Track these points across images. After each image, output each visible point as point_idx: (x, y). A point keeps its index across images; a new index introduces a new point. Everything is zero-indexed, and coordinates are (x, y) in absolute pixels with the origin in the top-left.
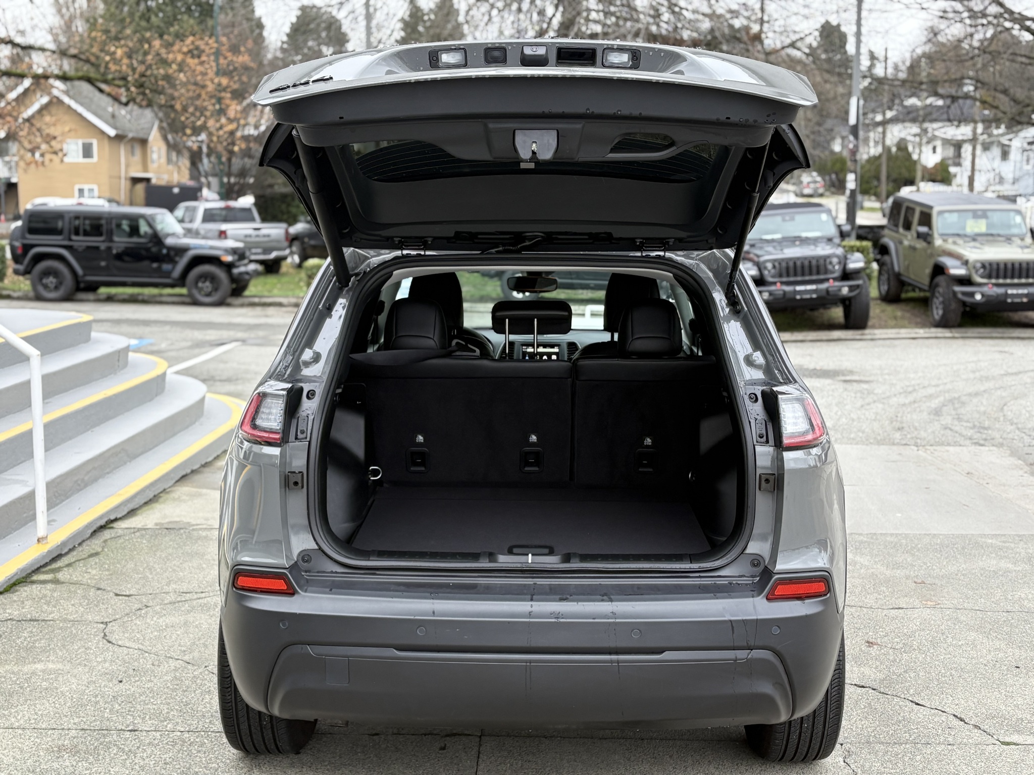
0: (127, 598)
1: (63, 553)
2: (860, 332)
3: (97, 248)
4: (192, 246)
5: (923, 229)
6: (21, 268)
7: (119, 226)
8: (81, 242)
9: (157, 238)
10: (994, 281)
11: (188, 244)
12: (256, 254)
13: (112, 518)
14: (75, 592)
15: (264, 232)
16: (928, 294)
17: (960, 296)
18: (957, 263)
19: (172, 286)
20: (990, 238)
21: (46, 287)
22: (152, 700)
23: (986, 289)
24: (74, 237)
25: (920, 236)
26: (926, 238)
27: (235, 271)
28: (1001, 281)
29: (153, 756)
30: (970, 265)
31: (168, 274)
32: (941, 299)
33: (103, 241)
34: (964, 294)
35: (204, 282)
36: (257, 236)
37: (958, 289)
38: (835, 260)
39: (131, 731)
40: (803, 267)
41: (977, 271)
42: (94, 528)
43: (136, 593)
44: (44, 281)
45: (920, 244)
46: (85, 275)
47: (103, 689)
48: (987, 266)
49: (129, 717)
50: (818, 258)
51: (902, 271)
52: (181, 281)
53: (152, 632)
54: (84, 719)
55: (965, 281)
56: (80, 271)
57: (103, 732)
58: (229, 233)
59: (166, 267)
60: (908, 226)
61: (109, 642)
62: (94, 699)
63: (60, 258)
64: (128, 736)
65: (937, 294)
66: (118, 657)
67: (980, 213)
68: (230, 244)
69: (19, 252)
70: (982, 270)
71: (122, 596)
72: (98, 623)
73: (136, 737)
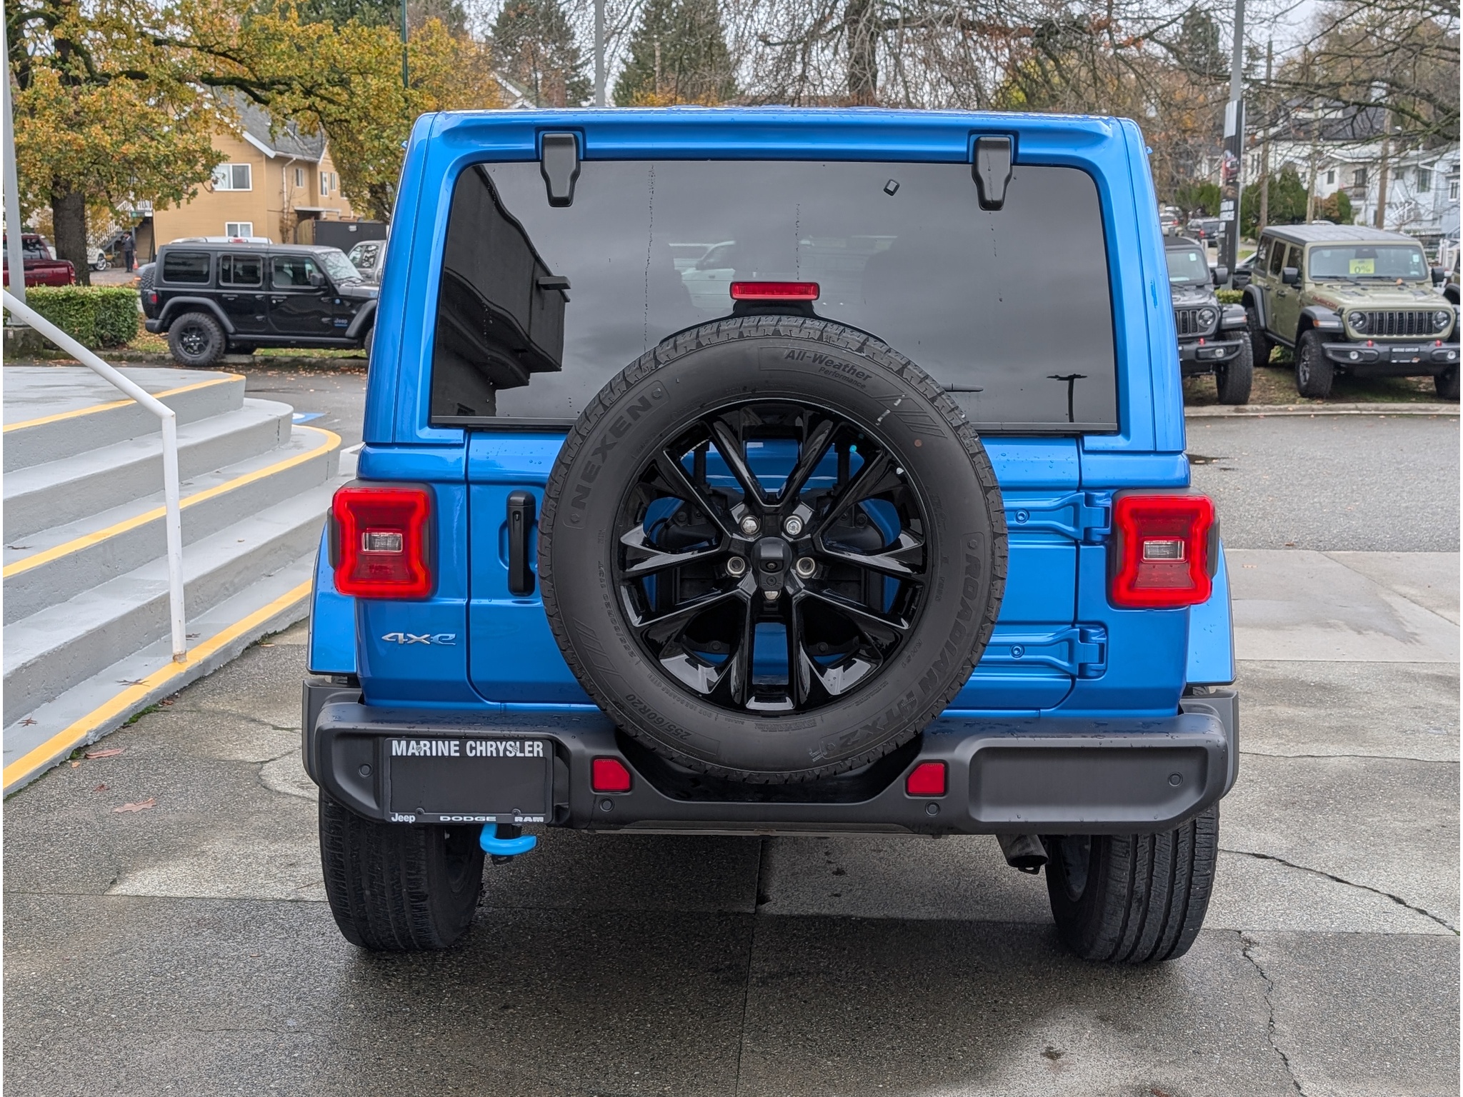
0: (288, 732)
1: (207, 675)
3: (251, 298)
5: (1292, 271)
6: (157, 323)
7: (279, 269)
9: (328, 286)
10: (1375, 336)
11: (364, 293)
13: (271, 631)
14: (222, 724)
17: (1331, 355)
18: (1329, 313)
19: (347, 346)
20: (1378, 282)
21: (187, 347)
23: (1364, 347)
24: (223, 284)
25: (1288, 280)
26: (1295, 282)
28: (1385, 336)
30: (1345, 316)
31: (342, 332)
32: (1309, 360)
33: (260, 289)
34: (1337, 352)
37: (1329, 346)
38: (1207, 313)
39: (291, 901)
41: (1354, 324)
42: (247, 644)
44: (185, 339)
45: (1288, 291)
46: (237, 332)
48: (1368, 316)
49: (290, 883)
51: (1268, 326)
52: (358, 340)
55: (1338, 336)
56: (231, 328)
59: (340, 322)
60: (1277, 269)
63: (205, 310)
65: (1305, 355)
66: (276, 807)
67: (1365, 250)
69: (153, 302)
70: (1360, 323)
71: (282, 729)
72: (250, 763)
73: (300, 909)
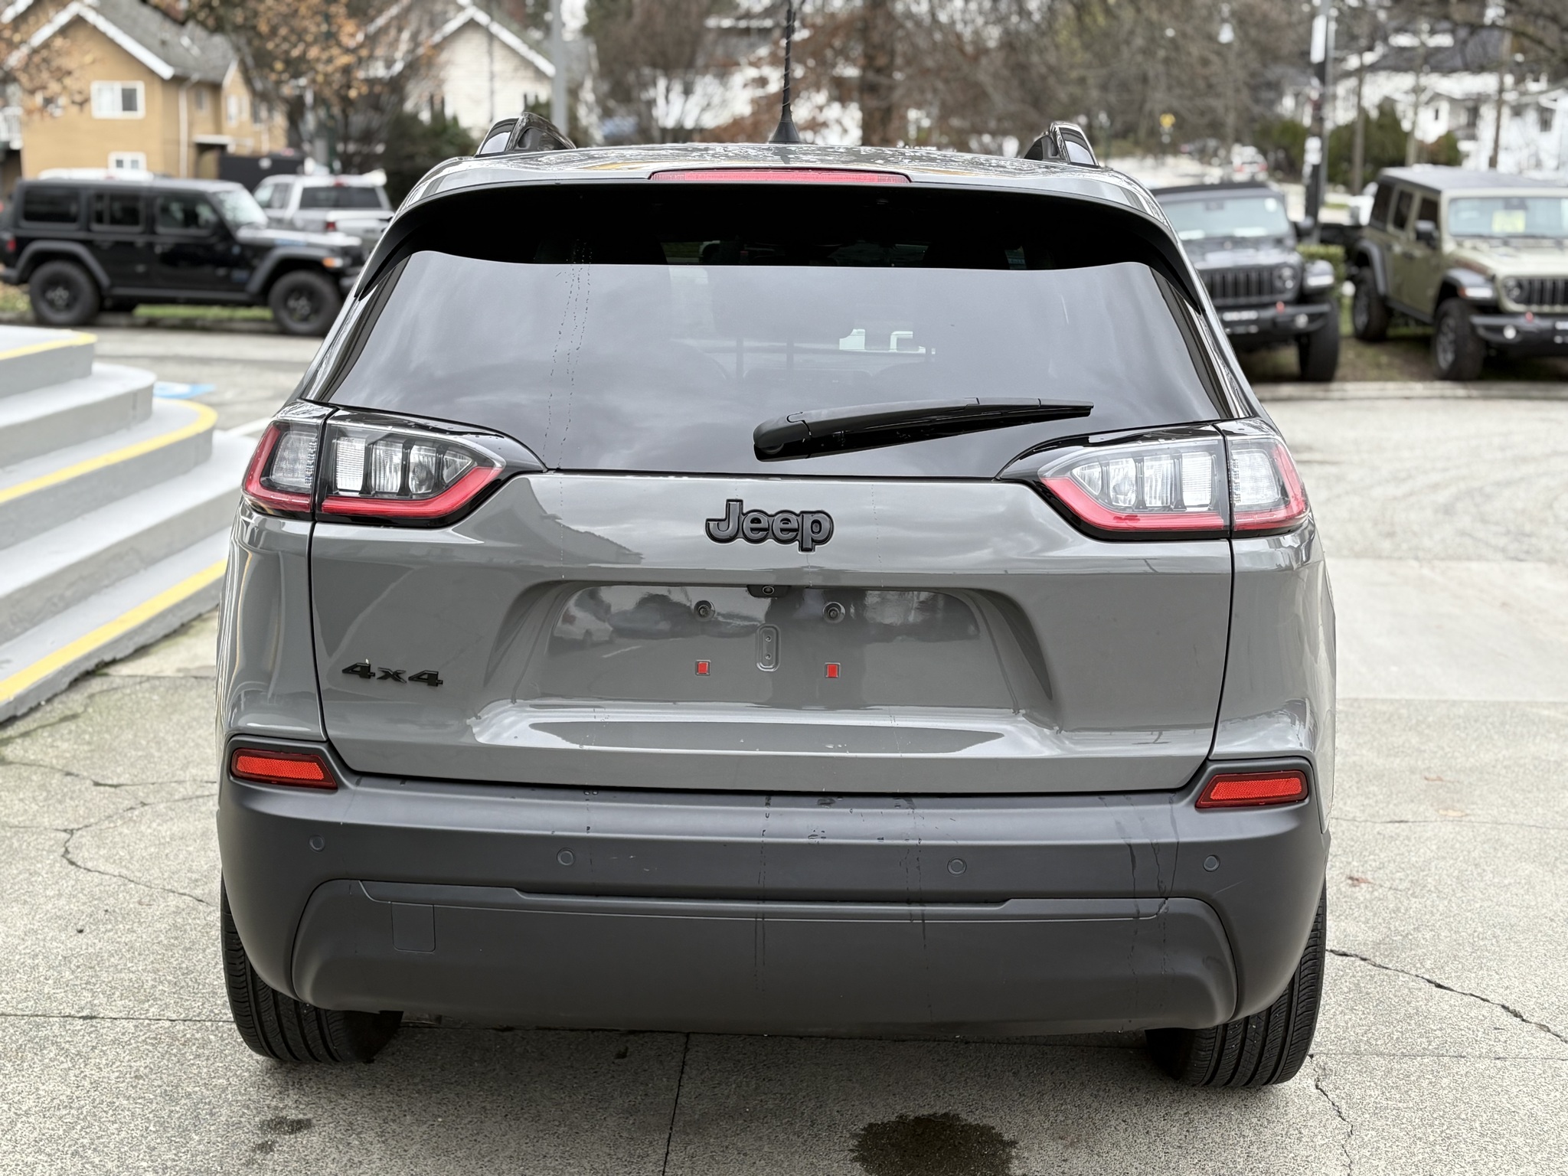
0: (112, 790)
1: (19, 713)
2: (1323, 387)
3: (129, 245)
4: (278, 242)
5: (1425, 226)
6: (13, 273)
7: (165, 210)
8: (106, 233)
9: (224, 230)
10: (1535, 308)
11: (272, 240)
13: (108, 658)
14: (29, 779)
16: (1429, 331)
17: (1482, 332)
18: (1478, 279)
19: (248, 305)
20: (1531, 241)
21: (52, 304)
22: (129, 965)
23: (1522, 322)
24: (96, 227)
25: (1419, 236)
26: (1430, 241)
28: (1547, 309)
29: (118, 1063)
30: (1499, 284)
31: (241, 287)
32: (1451, 336)
33: (143, 233)
34: (1489, 328)
35: (298, 299)
37: (1479, 320)
38: (1287, 273)
39: (84, 1018)
40: (1236, 283)
41: (1509, 291)
42: (75, 674)
43: (129, 782)
44: (50, 295)
45: (1419, 251)
46: (112, 286)
47: (48, 945)
48: (1526, 284)
49: (85, 993)
50: (1260, 270)
51: (1390, 293)
52: (262, 298)
53: (146, 848)
54: (8, 997)
55: (1490, 308)
56: (105, 280)
57: (37, 1019)
58: (340, 225)
59: (239, 275)
60: (1401, 223)
61: (72, 863)
62: (30, 961)
63: (73, 258)
64: (79, 1027)
65: (1445, 329)
66: (83, 889)
67: (1515, 202)
68: (338, 239)
69: (11, 248)
70: (1517, 292)
71: (105, 785)
72: (57, 830)
73: (93, 1029)
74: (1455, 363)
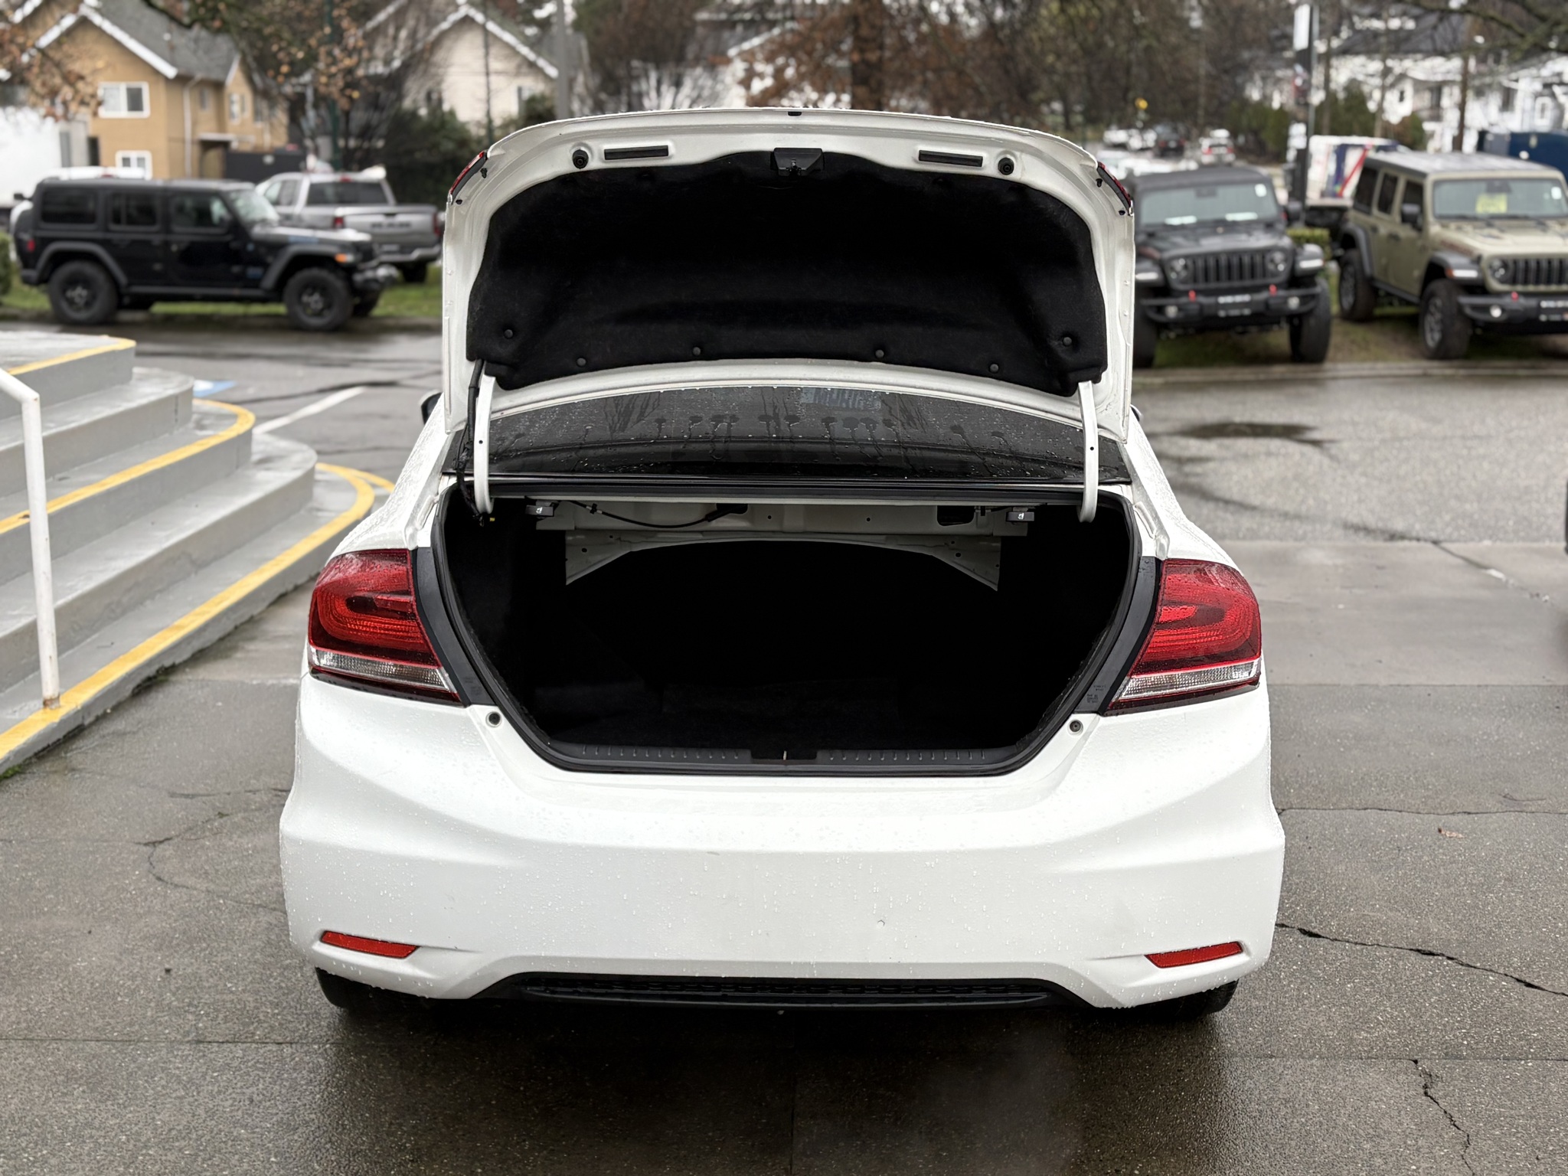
0: (189, 801)
1: (87, 722)
2: (1314, 367)
3: (147, 243)
4: (292, 240)
6: (33, 274)
7: (180, 208)
9: (237, 227)
10: (1520, 288)
12: (389, 253)
13: (167, 663)
15: (401, 218)
16: (1416, 310)
17: (1468, 311)
19: (263, 300)
20: (1514, 222)
21: (70, 303)
22: (229, 985)
23: (1507, 300)
25: (1405, 219)
26: (1414, 222)
27: (358, 278)
28: (1531, 288)
29: (230, 1091)
30: (1484, 264)
32: (1438, 316)
33: (157, 233)
35: (311, 294)
36: (391, 225)
37: (1466, 300)
38: (1278, 256)
39: (191, 1042)
40: (1229, 267)
41: (1494, 271)
42: (138, 680)
43: (205, 794)
44: (70, 294)
45: (1406, 232)
47: (145, 965)
48: (1511, 265)
50: (1253, 253)
51: (1376, 274)
52: (276, 294)
53: (229, 861)
54: (112, 1021)
55: (1476, 288)
56: (122, 279)
58: (349, 220)
60: (1385, 206)
61: (159, 879)
62: (129, 983)
63: (93, 259)
64: (187, 1052)
65: (1432, 309)
66: (173, 906)
67: (1497, 184)
68: (350, 235)
69: (30, 248)
70: (1502, 272)
71: (181, 795)
72: (139, 843)
73: (201, 1054)
74: (1442, 342)
